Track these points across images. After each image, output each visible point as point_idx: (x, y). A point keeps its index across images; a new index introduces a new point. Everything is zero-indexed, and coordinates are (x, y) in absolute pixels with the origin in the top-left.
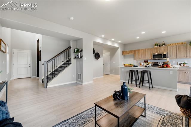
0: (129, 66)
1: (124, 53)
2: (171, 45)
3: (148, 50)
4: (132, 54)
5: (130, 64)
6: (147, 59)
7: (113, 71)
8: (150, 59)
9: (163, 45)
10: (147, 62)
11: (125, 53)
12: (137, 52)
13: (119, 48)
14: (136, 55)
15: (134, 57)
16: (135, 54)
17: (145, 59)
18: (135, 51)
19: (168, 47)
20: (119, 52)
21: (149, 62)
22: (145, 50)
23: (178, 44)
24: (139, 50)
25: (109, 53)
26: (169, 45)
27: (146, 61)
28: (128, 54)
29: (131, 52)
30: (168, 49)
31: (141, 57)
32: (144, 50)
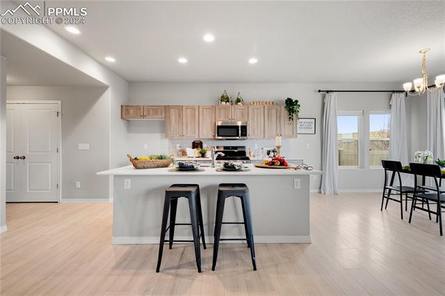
0: (158, 167)
1: (129, 113)
2: (254, 103)
3: (205, 110)
4: (159, 118)
5: (161, 158)
6: (201, 137)
7: (78, 185)
8: (211, 137)
9: (238, 101)
10: (201, 148)
11: (131, 111)
12: (173, 113)
13: (106, 87)
14: (170, 123)
15: (164, 128)
16: (167, 117)
17: (196, 138)
18: (167, 109)
19: (250, 109)
20: (109, 103)
21: (204, 146)
22: (197, 108)
23: (266, 103)
24: (180, 108)
25: (56, 105)
26: (250, 104)
27: (197, 145)
28: (144, 116)
29: (155, 109)
30: (250, 115)
31: (185, 131)
32: (193, 108)
